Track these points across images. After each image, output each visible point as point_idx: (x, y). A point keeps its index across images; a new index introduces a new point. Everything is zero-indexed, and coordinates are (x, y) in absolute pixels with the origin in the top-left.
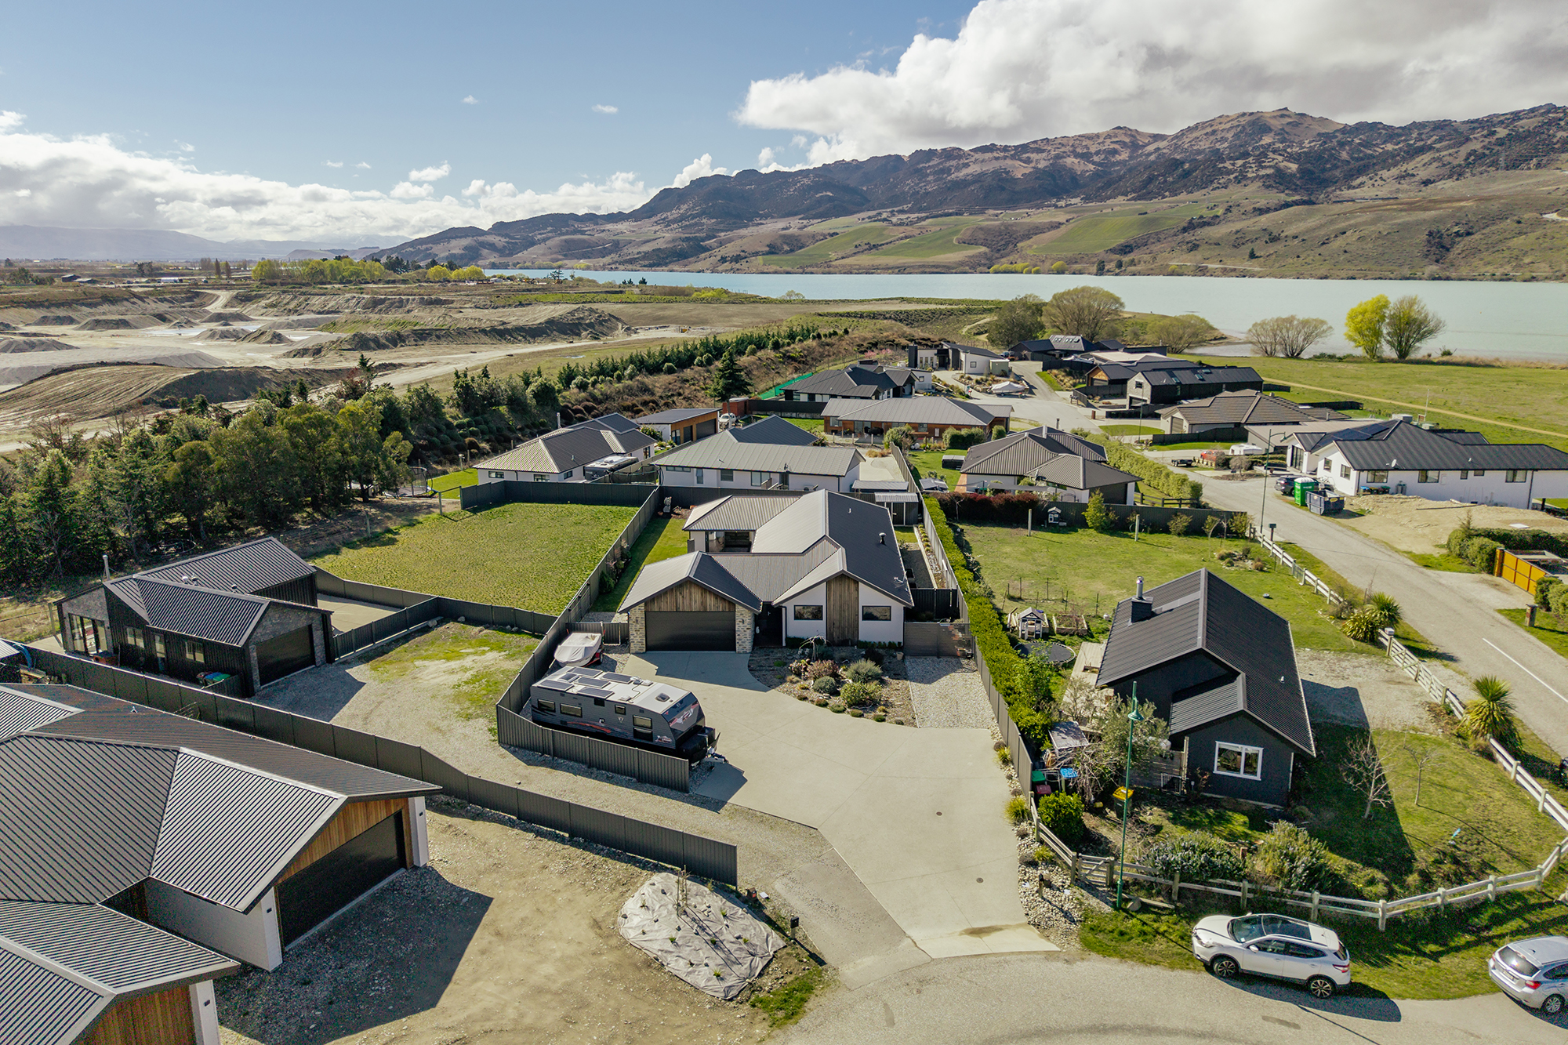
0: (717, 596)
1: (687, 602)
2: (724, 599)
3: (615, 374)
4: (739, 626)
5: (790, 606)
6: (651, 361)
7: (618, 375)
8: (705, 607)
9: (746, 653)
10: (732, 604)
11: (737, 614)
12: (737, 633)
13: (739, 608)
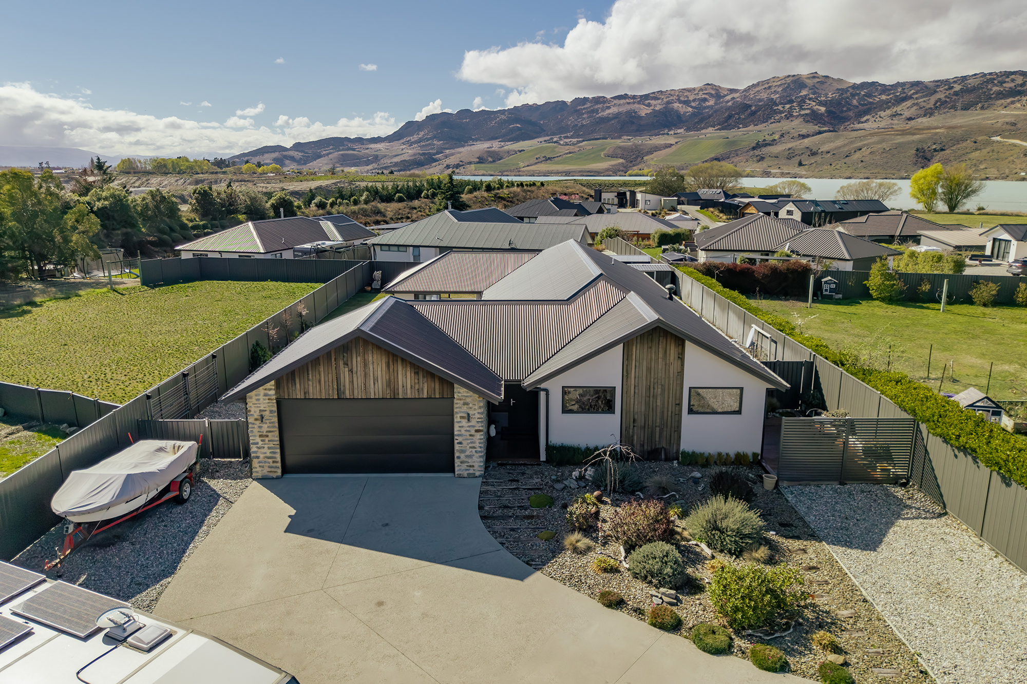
0: (418, 368)
1: (359, 380)
2: (431, 374)
3: (352, 199)
4: (461, 427)
5: (555, 387)
6: (385, 193)
7: (355, 199)
8: (395, 391)
9: (473, 476)
10: (448, 384)
11: (458, 404)
12: (457, 439)
13: (460, 392)
